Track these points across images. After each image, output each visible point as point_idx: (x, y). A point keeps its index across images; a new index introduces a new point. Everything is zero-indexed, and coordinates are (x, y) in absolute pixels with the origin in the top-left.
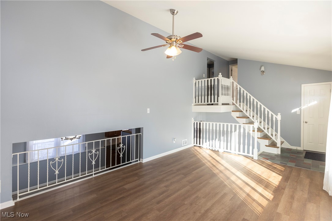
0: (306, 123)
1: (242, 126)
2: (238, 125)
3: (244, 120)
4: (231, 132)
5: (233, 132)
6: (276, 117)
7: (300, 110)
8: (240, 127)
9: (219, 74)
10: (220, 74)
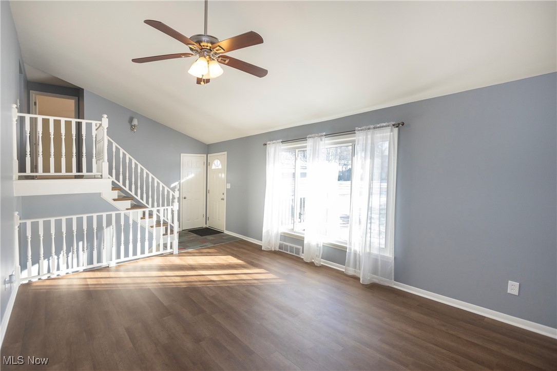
0: (185, 198)
1: (122, 213)
2: (114, 214)
3: (128, 203)
4: (100, 228)
5: (105, 228)
6: (173, 194)
7: (180, 184)
8: (118, 216)
9: (102, 117)
10: (105, 116)
